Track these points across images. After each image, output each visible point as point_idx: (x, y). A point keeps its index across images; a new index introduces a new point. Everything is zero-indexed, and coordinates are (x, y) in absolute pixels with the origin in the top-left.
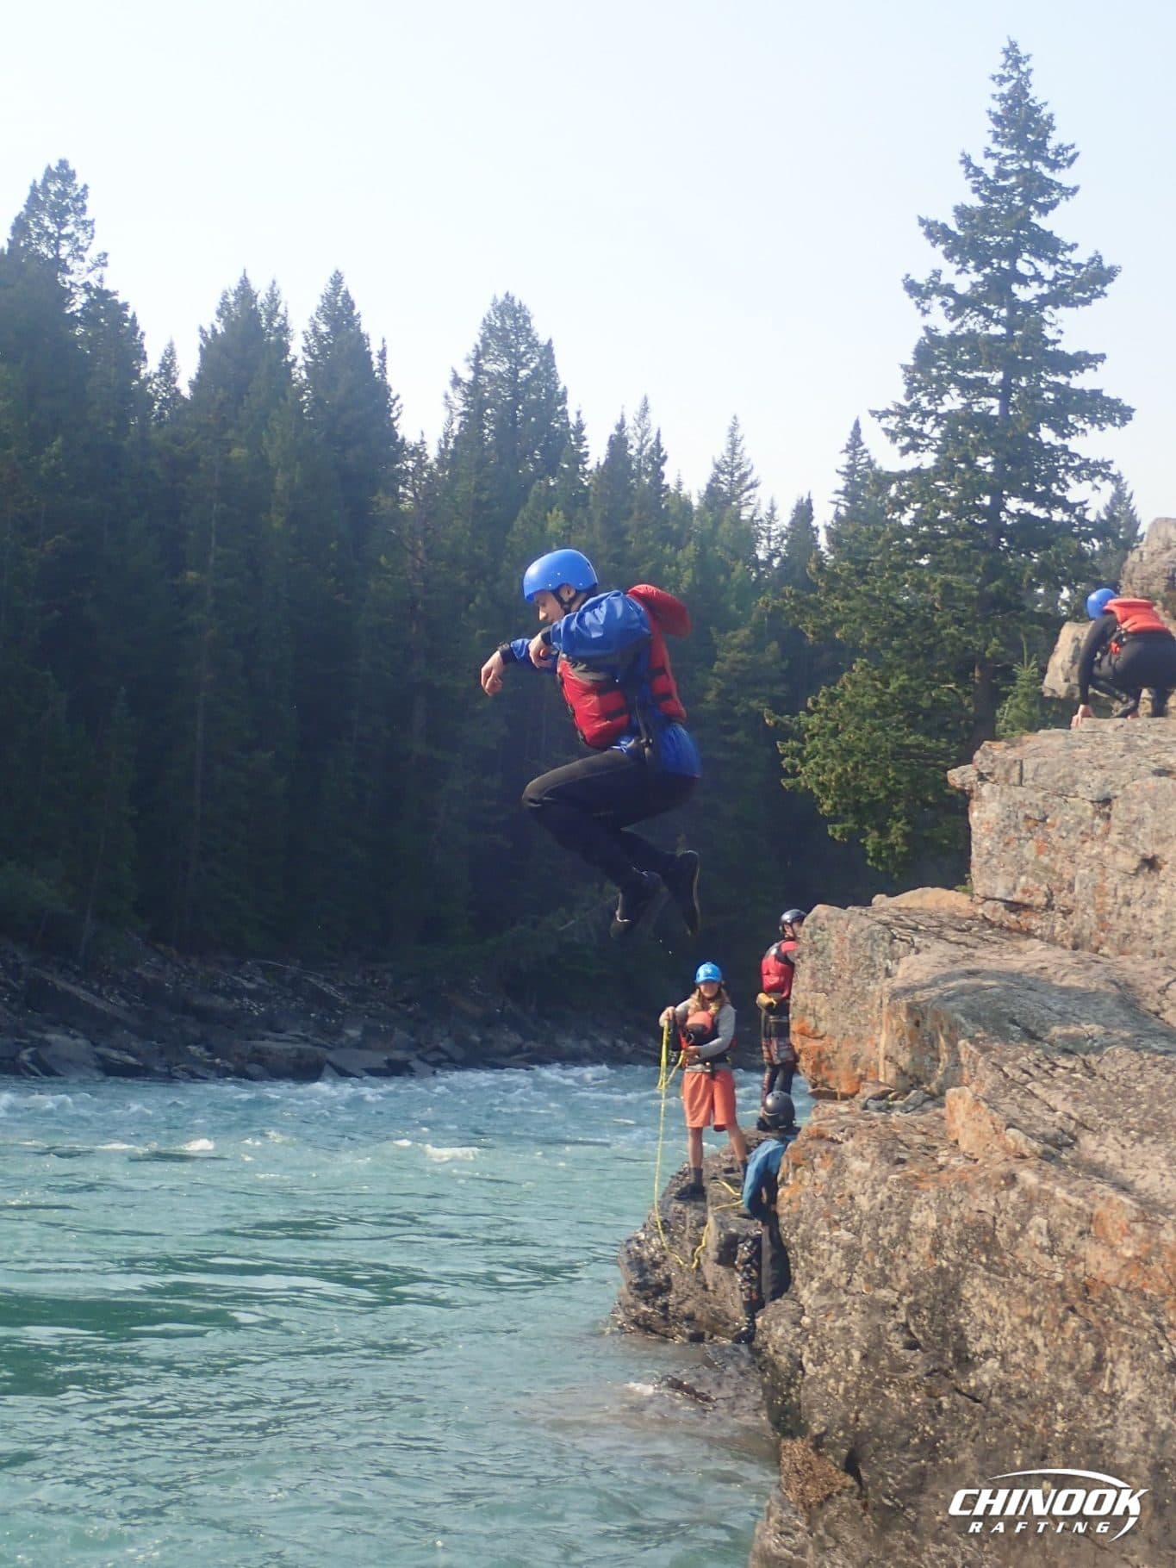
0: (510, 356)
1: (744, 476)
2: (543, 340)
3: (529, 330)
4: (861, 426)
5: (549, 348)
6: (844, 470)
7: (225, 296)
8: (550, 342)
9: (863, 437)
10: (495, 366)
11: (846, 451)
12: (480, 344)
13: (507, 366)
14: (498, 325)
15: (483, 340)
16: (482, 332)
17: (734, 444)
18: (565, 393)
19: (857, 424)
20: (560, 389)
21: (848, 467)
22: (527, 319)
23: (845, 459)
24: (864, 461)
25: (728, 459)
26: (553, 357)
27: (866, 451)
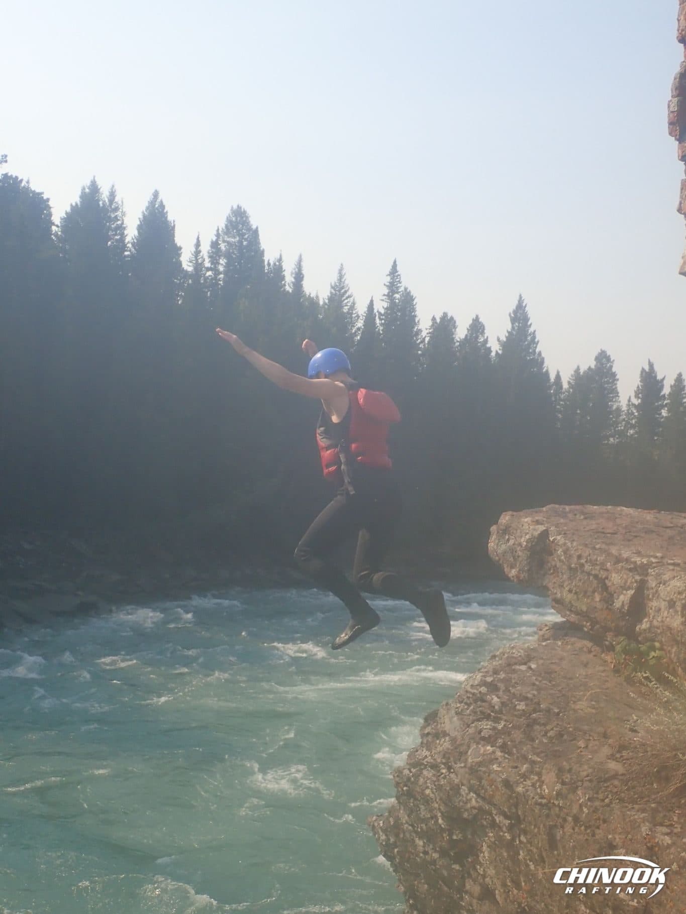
0: (239, 235)
1: (346, 292)
2: (254, 227)
3: (248, 223)
4: (397, 263)
5: (256, 231)
6: (388, 284)
7: (84, 189)
8: (257, 228)
9: (398, 268)
10: (233, 240)
11: (389, 275)
12: (224, 228)
13: (238, 239)
14: (234, 219)
15: (226, 226)
16: (226, 223)
17: (341, 277)
18: (263, 251)
19: (395, 262)
20: (262, 249)
21: (390, 283)
22: (247, 217)
23: (389, 279)
24: (398, 280)
25: (338, 284)
26: (258, 235)
27: (399, 275)
